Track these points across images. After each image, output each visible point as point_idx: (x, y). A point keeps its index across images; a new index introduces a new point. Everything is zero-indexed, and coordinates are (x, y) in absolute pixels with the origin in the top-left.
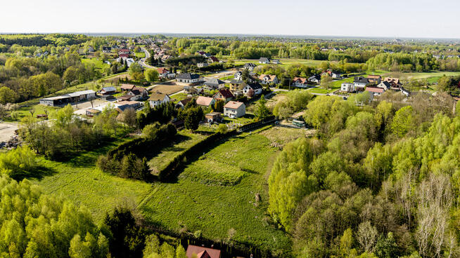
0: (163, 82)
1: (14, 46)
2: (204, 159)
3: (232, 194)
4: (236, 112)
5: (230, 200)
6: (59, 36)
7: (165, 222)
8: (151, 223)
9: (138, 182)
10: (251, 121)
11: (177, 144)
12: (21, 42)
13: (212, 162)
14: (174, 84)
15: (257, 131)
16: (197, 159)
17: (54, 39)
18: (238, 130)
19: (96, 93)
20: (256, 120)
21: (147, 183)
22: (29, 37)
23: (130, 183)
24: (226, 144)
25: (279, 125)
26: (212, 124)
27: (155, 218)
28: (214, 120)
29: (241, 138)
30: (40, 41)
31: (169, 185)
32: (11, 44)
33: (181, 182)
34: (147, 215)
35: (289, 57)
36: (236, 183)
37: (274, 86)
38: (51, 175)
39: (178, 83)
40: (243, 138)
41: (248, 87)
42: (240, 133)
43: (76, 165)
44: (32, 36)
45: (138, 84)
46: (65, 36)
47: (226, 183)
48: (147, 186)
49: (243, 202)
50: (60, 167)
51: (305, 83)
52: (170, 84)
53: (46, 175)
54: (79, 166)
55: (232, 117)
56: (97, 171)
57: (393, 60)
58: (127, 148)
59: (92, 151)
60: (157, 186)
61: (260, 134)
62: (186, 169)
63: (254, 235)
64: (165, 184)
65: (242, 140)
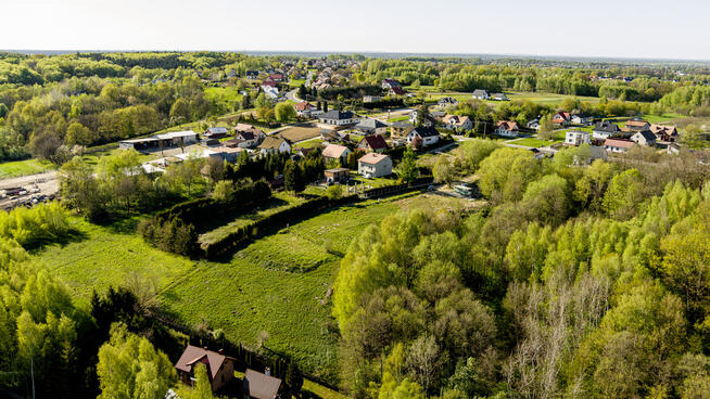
0: (301, 122)
1: (133, 69)
2: (285, 233)
3: (296, 284)
4: (374, 170)
5: (289, 292)
6: (201, 55)
7: (185, 314)
8: (167, 313)
9: (180, 259)
10: (391, 182)
11: (263, 210)
12: (145, 63)
13: (294, 238)
14: (315, 126)
15: (391, 198)
16: (275, 233)
17: (192, 59)
18: (361, 196)
19: (197, 135)
20: (399, 182)
21: (191, 260)
22: (159, 56)
23: (170, 259)
24: (332, 214)
25: (433, 191)
26: (331, 184)
27: (175, 307)
28: (336, 179)
29: (359, 207)
30: (172, 62)
31: (217, 265)
32: (132, 66)
33: (234, 262)
34: (167, 302)
35: (534, 91)
36: (309, 270)
37: (463, 133)
38: (80, 241)
39: (319, 125)
40: (363, 207)
41: (415, 133)
42: (364, 200)
43: (117, 231)
44: (164, 55)
45: (263, 124)
46: (209, 55)
47: (295, 269)
48: (189, 264)
49: (306, 296)
50: (97, 232)
51: (513, 130)
52: (309, 126)
53: (74, 240)
54: (118, 232)
55: (367, 176)
56: (137, 241)
57: (703, 98)
58: (184, 211)
59: (149, 213)
60: (202, 264)
61: (395, 203)
62: (251, 246)
63: (300, 345)
64: (210, 264)
65: (358, 210)
